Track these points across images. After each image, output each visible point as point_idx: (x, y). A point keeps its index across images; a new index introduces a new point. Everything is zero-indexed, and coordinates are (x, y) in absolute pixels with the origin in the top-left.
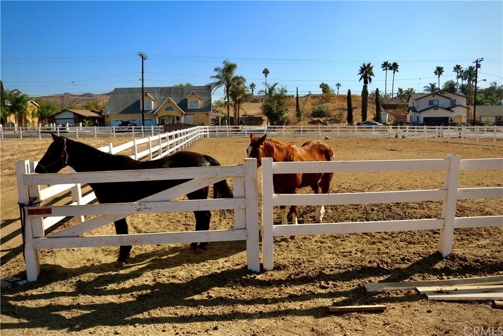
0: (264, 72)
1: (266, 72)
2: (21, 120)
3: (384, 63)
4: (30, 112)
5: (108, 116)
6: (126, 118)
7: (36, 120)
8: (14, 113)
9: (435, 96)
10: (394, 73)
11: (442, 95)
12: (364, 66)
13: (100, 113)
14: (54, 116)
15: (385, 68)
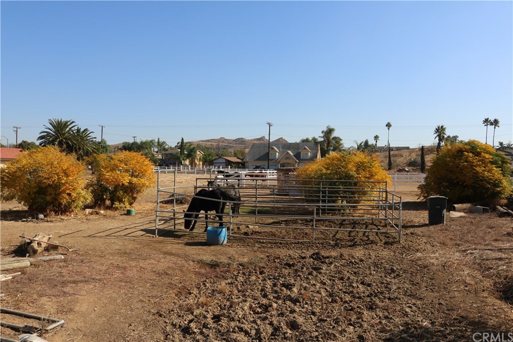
0: (387, 126)
1: (389, 125)
2: (192, 163)
3: (485, 119)
4: (198, 158)
5: (247, 162)
6: (258, 163)
7: (201, 163)
8: (189, 159)
9: (498, 151)
10: (495, 128)
11: (504, 150)
12: (439, 127)
13: (242, 160)
14: (213, 160)
15: (486, 124)
